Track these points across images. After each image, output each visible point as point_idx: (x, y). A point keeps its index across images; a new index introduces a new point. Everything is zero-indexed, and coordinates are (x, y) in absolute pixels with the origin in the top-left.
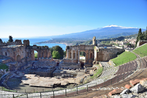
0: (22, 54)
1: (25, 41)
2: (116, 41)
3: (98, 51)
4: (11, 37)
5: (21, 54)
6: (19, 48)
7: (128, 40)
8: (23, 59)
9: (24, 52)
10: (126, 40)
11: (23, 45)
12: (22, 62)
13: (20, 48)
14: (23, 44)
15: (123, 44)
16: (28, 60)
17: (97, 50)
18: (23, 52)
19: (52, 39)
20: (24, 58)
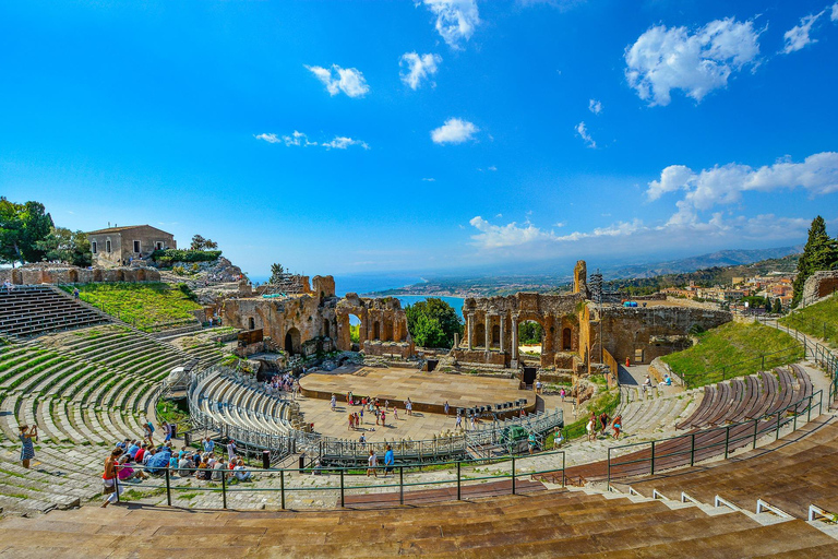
0: (306, 324)
1: (318, 279)
2: (689, 288)
3: (597, 319)
4: (277, 269)
5: (302, 326)
6: (296, 303)
7: (752, 281)
8: (307, 343)
9: (314, 317)
10: (741, 284)
11: (311, 295)
12: (303, 355)
13: (300, 303)
14: (311, 292)
15: (721, 298)
16: (326, 347)
17: (592, 316)
18: (310, 318)
19: (426, 281)
20: (314, 340)
